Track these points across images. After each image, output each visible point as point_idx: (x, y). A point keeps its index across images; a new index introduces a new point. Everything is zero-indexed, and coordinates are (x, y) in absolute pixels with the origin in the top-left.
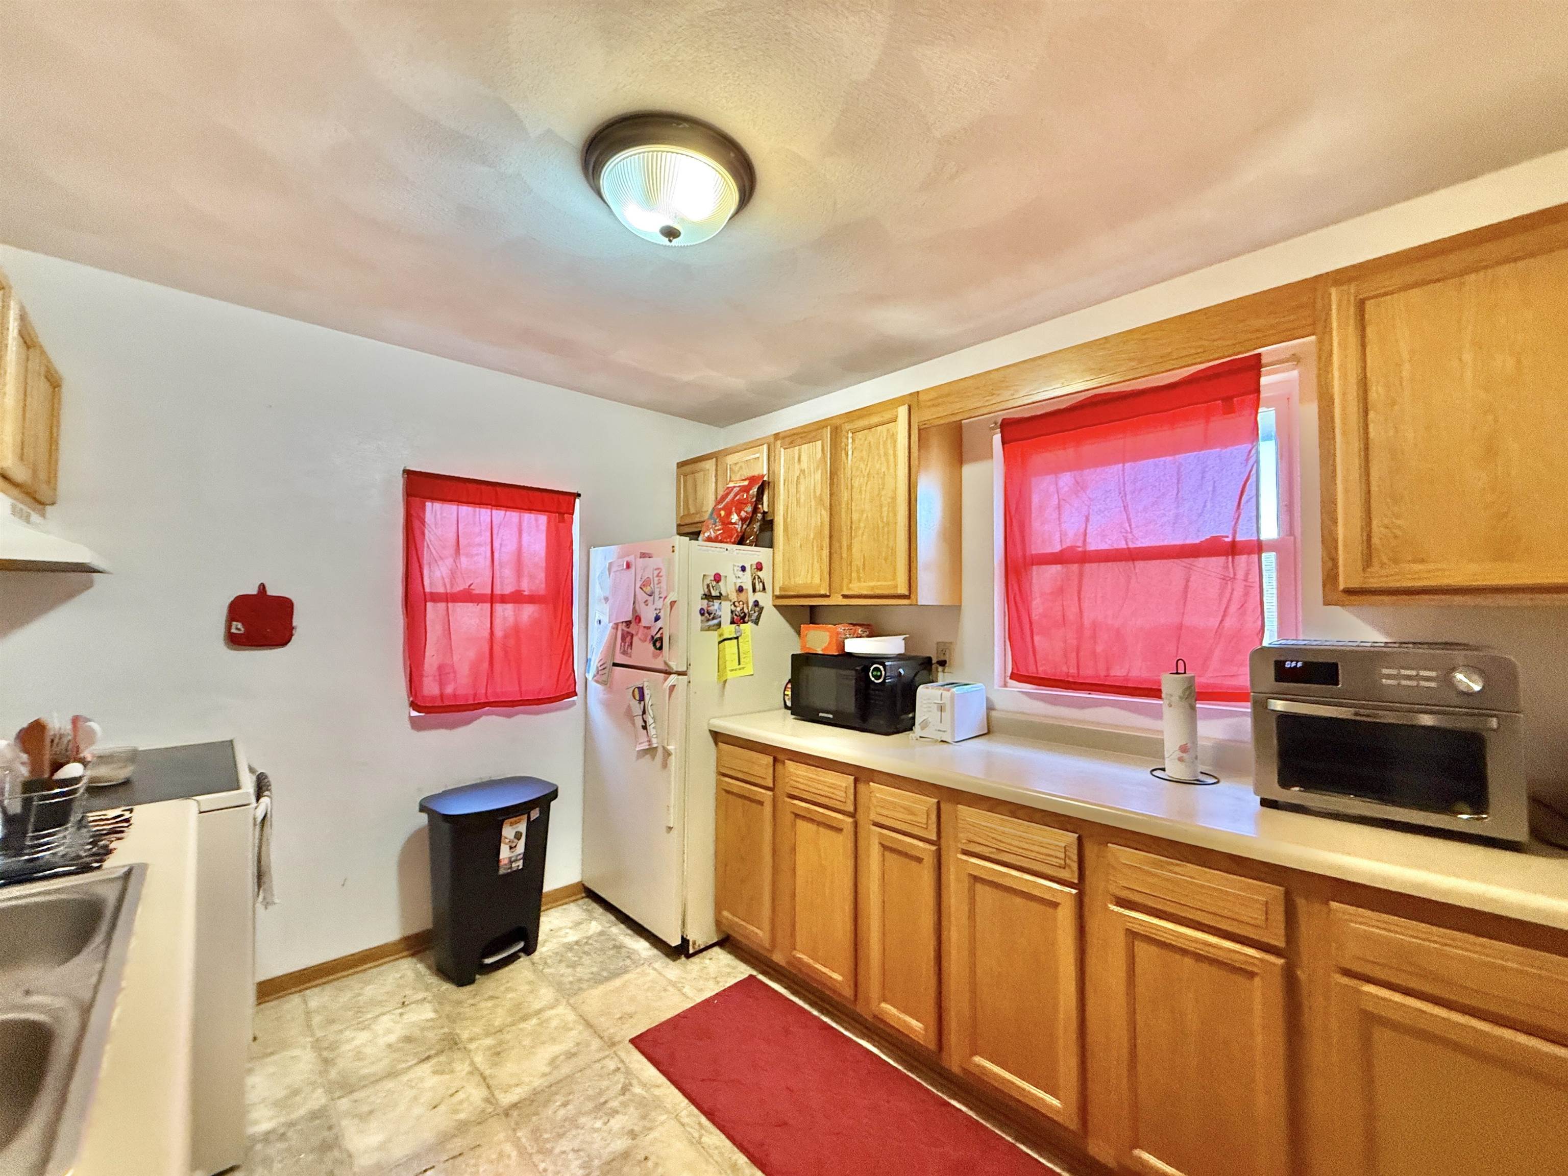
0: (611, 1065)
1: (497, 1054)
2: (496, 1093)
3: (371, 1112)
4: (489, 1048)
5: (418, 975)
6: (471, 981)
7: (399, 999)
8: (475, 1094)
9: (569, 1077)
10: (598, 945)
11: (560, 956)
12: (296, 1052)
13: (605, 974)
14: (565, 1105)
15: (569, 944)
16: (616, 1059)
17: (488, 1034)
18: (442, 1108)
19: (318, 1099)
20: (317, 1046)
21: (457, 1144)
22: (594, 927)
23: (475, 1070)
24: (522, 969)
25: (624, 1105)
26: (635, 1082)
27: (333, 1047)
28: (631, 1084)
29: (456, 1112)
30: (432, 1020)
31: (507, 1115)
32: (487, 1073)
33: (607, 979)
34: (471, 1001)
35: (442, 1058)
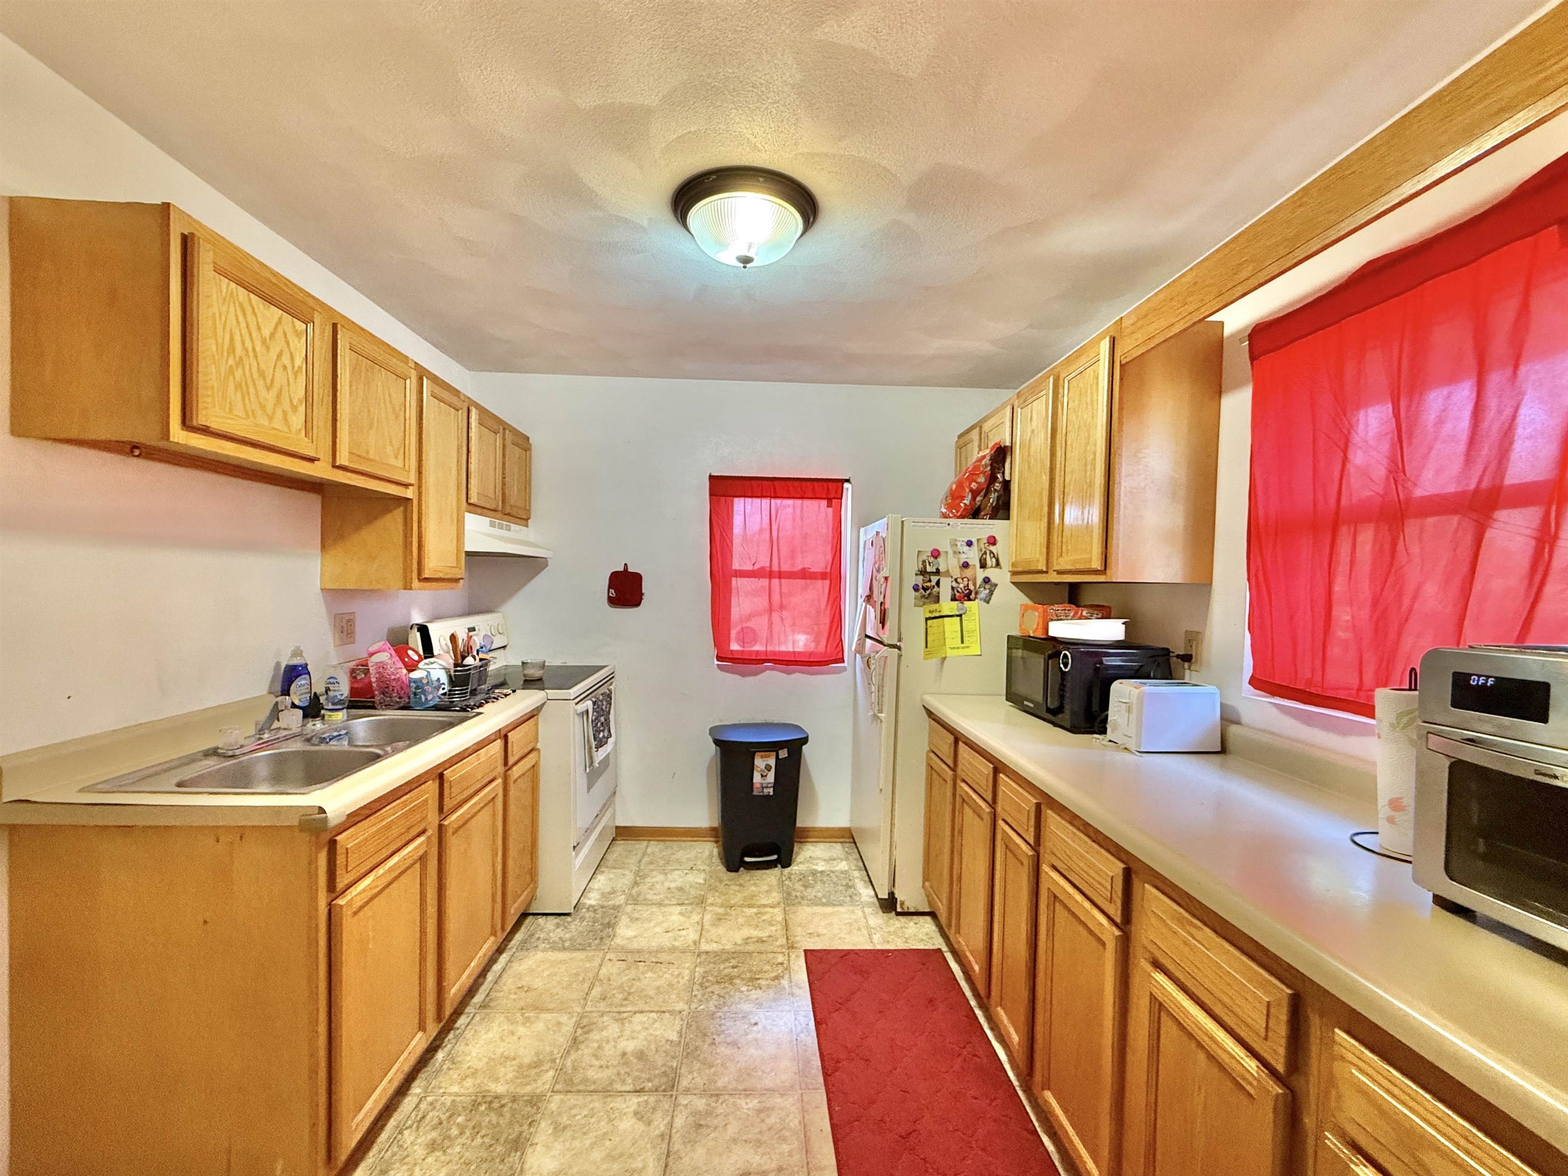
0: (780, 959)
1: (719, 919)
2: (703, 940)
3: (637, 919)
4: (718, 914)
5: (711, 856)
6: (737, 871)
7: (691, 864)
8: (692, 935)
9: (750, 953)
10: (835, 879)
11: (803, 877)
12: (627, 872)
13: (824, 900)
14: (734, 967)
15: (815, 870)
16: (786, 958)
17: (722, 906)
18: (670, 934)
19: (620, 899)
20: (637, 874)
21: (664, 957)
22: (843, 866)
23: (701, 923)
24: (772, 876)
25: (769, 987)
26: (787, 976)
27: (644, 877)
28: (783, 977)
29: (675, 940)
30: (700, 884)
31: (699, 955)
32: (707, 927)
33: (824, 905)
34: (728, 882)
35: (689, 908)
